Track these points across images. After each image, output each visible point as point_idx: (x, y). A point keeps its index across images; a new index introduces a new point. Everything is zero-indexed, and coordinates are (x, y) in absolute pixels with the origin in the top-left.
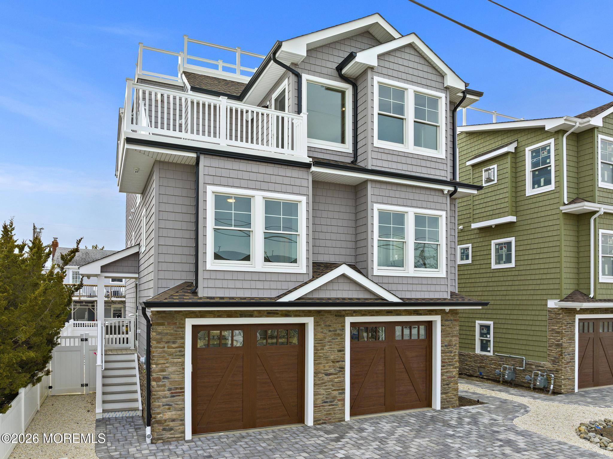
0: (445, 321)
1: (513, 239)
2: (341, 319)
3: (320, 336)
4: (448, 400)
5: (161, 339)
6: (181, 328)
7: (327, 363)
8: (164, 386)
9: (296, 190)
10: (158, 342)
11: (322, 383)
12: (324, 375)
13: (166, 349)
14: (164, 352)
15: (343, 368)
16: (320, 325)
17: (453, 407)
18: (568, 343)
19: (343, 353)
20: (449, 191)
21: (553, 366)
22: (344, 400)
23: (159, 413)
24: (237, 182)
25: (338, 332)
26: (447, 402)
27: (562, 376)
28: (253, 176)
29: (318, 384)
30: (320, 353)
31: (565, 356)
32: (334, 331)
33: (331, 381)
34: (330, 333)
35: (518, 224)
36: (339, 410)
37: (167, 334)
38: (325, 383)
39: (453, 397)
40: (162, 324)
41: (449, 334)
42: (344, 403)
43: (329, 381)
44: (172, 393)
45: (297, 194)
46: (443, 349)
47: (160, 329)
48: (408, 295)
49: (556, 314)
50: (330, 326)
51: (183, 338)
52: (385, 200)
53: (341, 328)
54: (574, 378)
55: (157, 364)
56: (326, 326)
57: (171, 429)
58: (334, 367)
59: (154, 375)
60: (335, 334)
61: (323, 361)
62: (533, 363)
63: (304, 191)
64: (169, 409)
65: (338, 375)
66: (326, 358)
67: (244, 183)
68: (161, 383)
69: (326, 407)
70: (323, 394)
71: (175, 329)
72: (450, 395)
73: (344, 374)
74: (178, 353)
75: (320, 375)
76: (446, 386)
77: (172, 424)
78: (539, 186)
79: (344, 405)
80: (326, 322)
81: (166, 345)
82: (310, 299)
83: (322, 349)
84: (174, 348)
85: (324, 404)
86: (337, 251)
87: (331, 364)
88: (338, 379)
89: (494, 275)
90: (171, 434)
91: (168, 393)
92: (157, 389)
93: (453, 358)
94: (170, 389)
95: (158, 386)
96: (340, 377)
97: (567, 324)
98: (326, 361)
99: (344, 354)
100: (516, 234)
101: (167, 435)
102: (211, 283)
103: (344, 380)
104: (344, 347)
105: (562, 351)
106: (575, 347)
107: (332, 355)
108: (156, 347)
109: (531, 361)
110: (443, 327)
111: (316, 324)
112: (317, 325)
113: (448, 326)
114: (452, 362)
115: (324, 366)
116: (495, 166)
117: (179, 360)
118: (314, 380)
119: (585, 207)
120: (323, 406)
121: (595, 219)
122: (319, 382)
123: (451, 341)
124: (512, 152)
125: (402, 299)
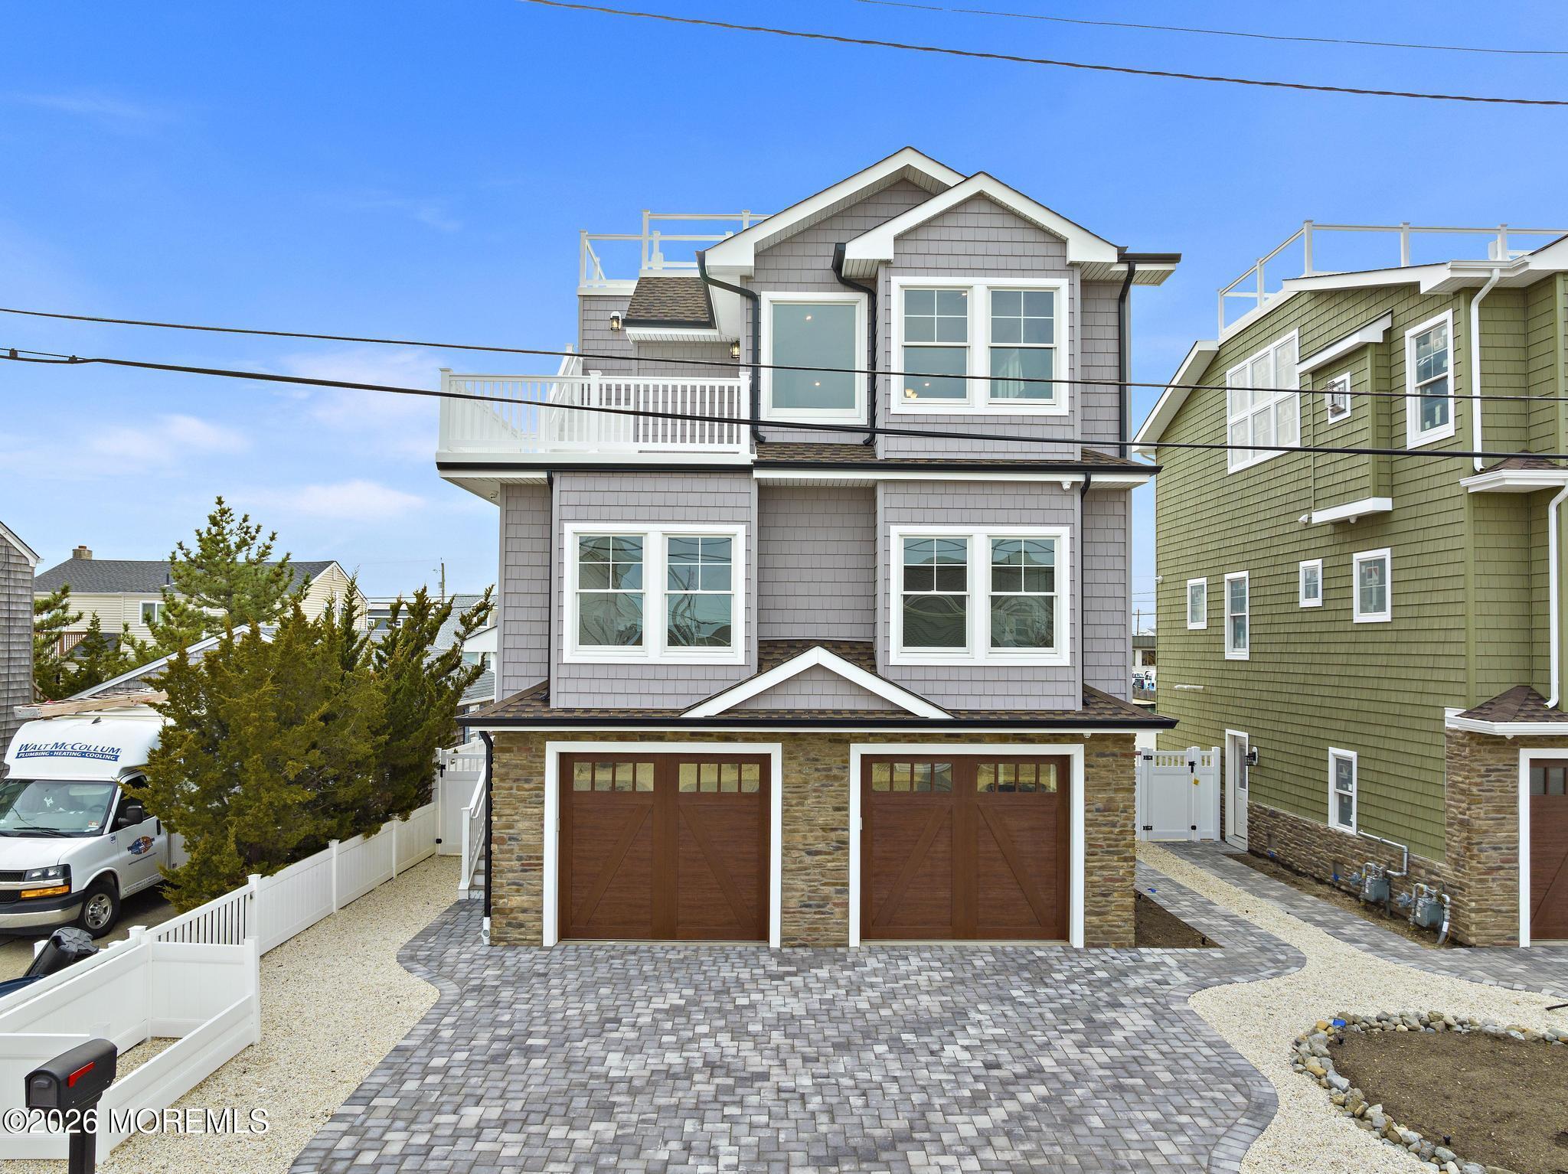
0: (1098, 756)
1: (1386, 553)
2: (840, 748)
3: (796, 778)
4: (1106, 928)
5: (507, 774)
6: (539, 757)
7: (811, 831)
8: (511, 851)
9: (726, 514)
10: (502, 780)
11: (800, 869)
12: (803, 854)
13: (514, 791)
14: (511, 795)
15: (844, 844)
16: (794, 758)
17: (1120, 946)
18: (1492, 819)
19: (844, 813)
20: (1074, 484)
21: (1456, 876)
22: (846, 905)
23: (501, 897)
24: (616, 512)
25: (835, 772)
26: (1103, 932)
27: (1472, 901)
28: (645, 499)
29: (791, 870)
30: (797, 811)
31: (1481, 851)
32: (824, 770)
33: (819, 865)
34: (817, 774)
35: (1395, 517)
36: (837, 924)
37: (516, 766)
38: (806, 869)
39: (1122, 924)
40: (509, 750)
41: (1109, 784)
42: (848, 911)
43: (814, 867)
44: (523, 865)
45: (728, 522)
46: (1090, 816)
47: (505, 757)
48: (973, 704)
49: (1458, 743)
50: (817, 760)
51: (542, 774)
52: (918, 515)
53: (841, 765)
54: (1517, 911)
55: (500, 816)
56: (808, 759)
57: (521, 926)
58: (825, 839)
59: (495, 834)
60: (827, 776)
61: (803, 827)
62: (1421, 863)
63: (742, 514)
64: (518, 891)
65: (834, 856)
66: (809, 821)
67: (629, 513)
68: (505, 847)
69: (808, 916)
70: (803, 890)
71: (530, 758)
72: (1110, 918)
73: (847, 854)
74: (534, 799)
75: (795, 854)
76: (1099, 899)
77: (521, 917)
78: (1433, 425)
79: (846, 915)
80: (808, 753)
81: (515, 785)
82: (751, 711)
83: (802, 804)
84: (526, 790)
85: (803, 909)
86: (832, 616)
87: (820, 833)
88: (833, 864)
89: (1363, 637)
90: (520, 934)
91: (516, 864)
92: (500, 856)
93: (1120, 837)
94: (520, 859)
95: (502, 852)
96: (838, 860)
97: (1488, 770)
98: (808, 828)
99: (848, 816)
100: (1393, 540)
101: (514, 934)
102: (571, 686)
103: (847, 866)
104: (848, 802)
105: (1468, 838)
106: (1517, 830)
107: (821, 816)
108: (498, 788)
109: (1419, 857)
110: (1091, 770)
111: (787, 756)
112: (790, 759)
113: (1104, 766)
114: (1117, 846)
115: (805, 837)
116: (1346, 376)
117: (536, 811)
118: (783, 862)
119: (1507, 482)
120: (801, 912)
121: (1559, 507)
122: (793, 866)
123: (1111, 800)
124: (1377, 344)
125: (953, 712)
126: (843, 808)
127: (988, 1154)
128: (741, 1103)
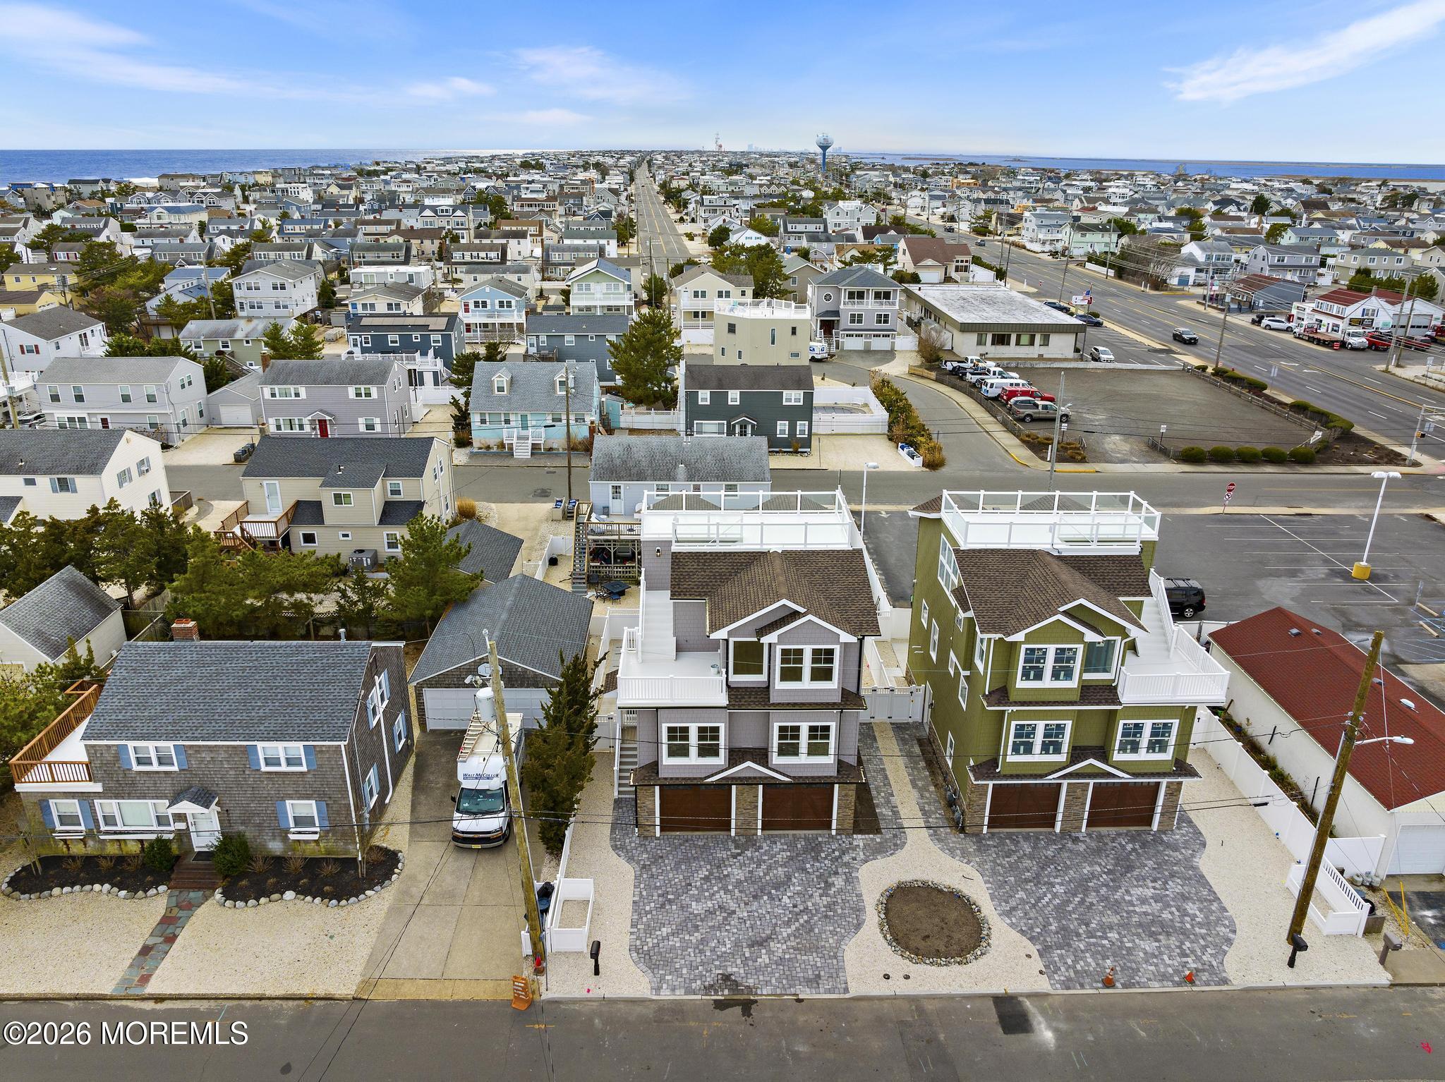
7: (746, 803)
9: (718, 720)
12: (743, 810)
15: (756, 806)
16: (740, 789)
17: (847, 834)
19: (756, 798)
22: (757, 823)
23: (641, 820)
24: (679, 720)
26: (842, 830)
27: (968, 821)
28: (690, 716)
29: (739, 814)
30: (740, 798)
31: (973, 806)
33: (748, 813)
36: (754, 828)
38: (743, 814)
39: (849, 828)
41: (846, 789)
44: (648, 814)
45: (718, 723)
46: (839, 798)
48: (800, 774)
50: (748, 790)
52: (784, 719)
56: (745, 790)
58: (750, 805)
60: (751, 794)
61: (743, 802)
63: (723, 720)
64: (648, 821)
67: (684, 720)
70: (742, 820)
72: (845, 826)
73: (757, 809)
75: (740, 810)
76: (841, 821)
77: (649, 828)
79: (757, 826)
82: (726, 778)
85: (742, 825)
88: (753, 812)
90: (649, 833)
93: (850, 804)
101: (646, 834)
102: (665, 769)
103: (758, 813)
106: (986, 801)
107: (749, 799)
114: (848, 806)
115: (743, 805)
121: (1008, 714)
123: (847, 793)
125: (794, 778)
126: (757, 796)
127: (788, 943)
128: (729, 924)
